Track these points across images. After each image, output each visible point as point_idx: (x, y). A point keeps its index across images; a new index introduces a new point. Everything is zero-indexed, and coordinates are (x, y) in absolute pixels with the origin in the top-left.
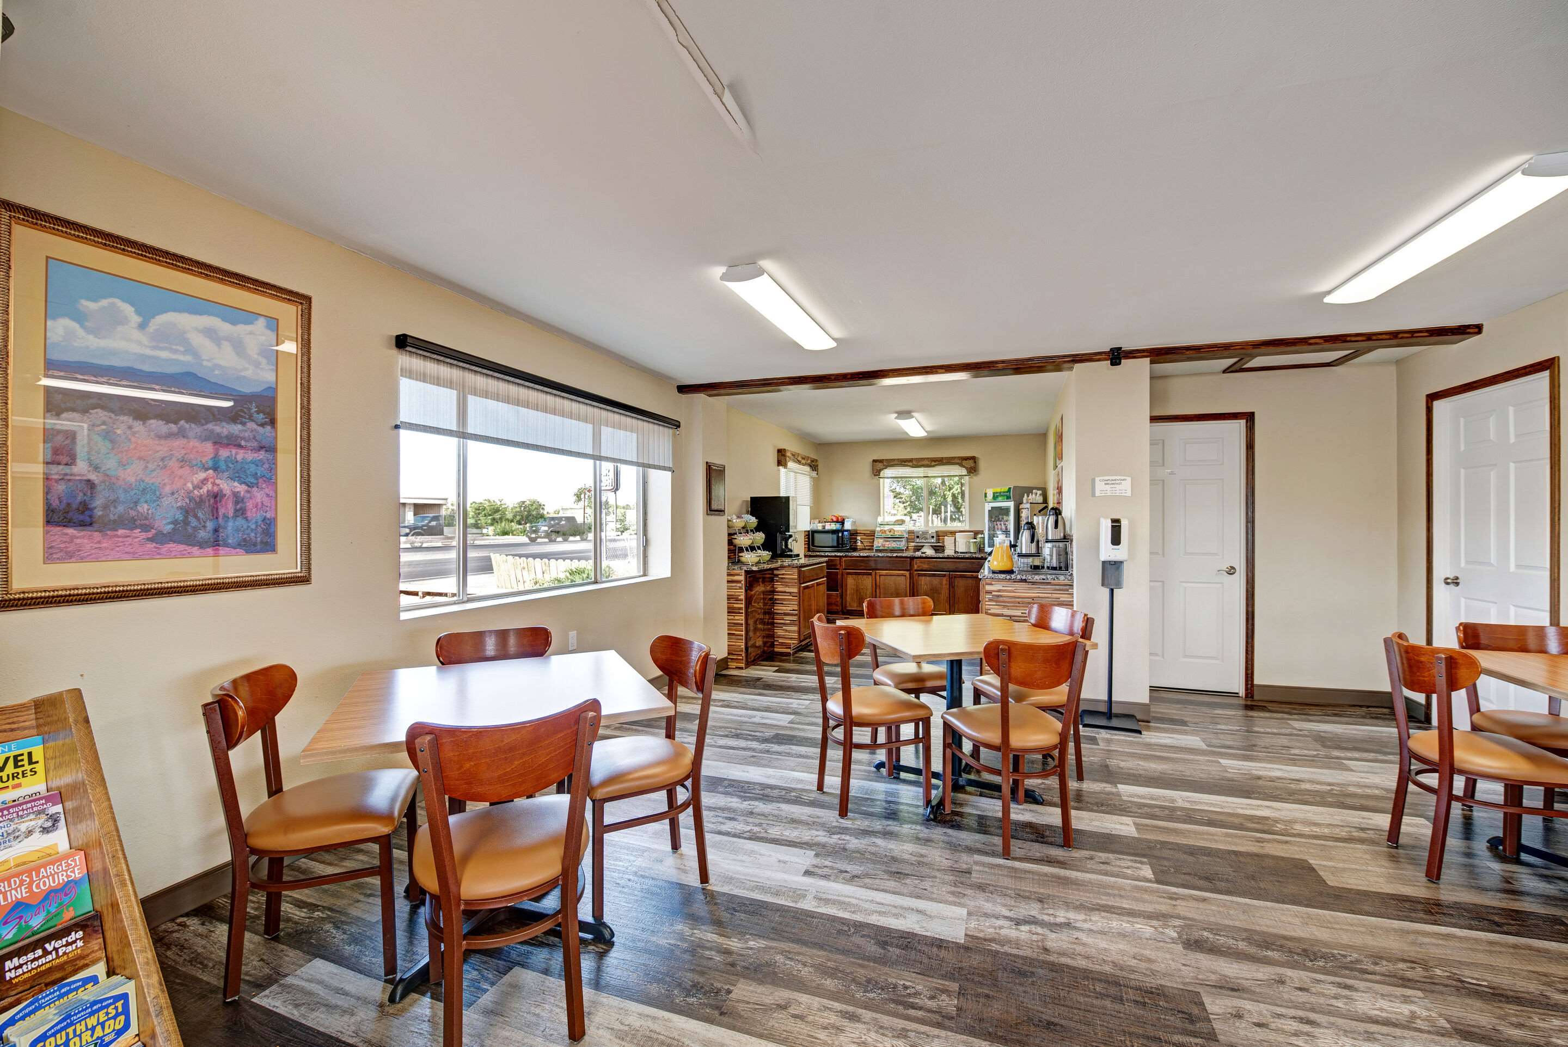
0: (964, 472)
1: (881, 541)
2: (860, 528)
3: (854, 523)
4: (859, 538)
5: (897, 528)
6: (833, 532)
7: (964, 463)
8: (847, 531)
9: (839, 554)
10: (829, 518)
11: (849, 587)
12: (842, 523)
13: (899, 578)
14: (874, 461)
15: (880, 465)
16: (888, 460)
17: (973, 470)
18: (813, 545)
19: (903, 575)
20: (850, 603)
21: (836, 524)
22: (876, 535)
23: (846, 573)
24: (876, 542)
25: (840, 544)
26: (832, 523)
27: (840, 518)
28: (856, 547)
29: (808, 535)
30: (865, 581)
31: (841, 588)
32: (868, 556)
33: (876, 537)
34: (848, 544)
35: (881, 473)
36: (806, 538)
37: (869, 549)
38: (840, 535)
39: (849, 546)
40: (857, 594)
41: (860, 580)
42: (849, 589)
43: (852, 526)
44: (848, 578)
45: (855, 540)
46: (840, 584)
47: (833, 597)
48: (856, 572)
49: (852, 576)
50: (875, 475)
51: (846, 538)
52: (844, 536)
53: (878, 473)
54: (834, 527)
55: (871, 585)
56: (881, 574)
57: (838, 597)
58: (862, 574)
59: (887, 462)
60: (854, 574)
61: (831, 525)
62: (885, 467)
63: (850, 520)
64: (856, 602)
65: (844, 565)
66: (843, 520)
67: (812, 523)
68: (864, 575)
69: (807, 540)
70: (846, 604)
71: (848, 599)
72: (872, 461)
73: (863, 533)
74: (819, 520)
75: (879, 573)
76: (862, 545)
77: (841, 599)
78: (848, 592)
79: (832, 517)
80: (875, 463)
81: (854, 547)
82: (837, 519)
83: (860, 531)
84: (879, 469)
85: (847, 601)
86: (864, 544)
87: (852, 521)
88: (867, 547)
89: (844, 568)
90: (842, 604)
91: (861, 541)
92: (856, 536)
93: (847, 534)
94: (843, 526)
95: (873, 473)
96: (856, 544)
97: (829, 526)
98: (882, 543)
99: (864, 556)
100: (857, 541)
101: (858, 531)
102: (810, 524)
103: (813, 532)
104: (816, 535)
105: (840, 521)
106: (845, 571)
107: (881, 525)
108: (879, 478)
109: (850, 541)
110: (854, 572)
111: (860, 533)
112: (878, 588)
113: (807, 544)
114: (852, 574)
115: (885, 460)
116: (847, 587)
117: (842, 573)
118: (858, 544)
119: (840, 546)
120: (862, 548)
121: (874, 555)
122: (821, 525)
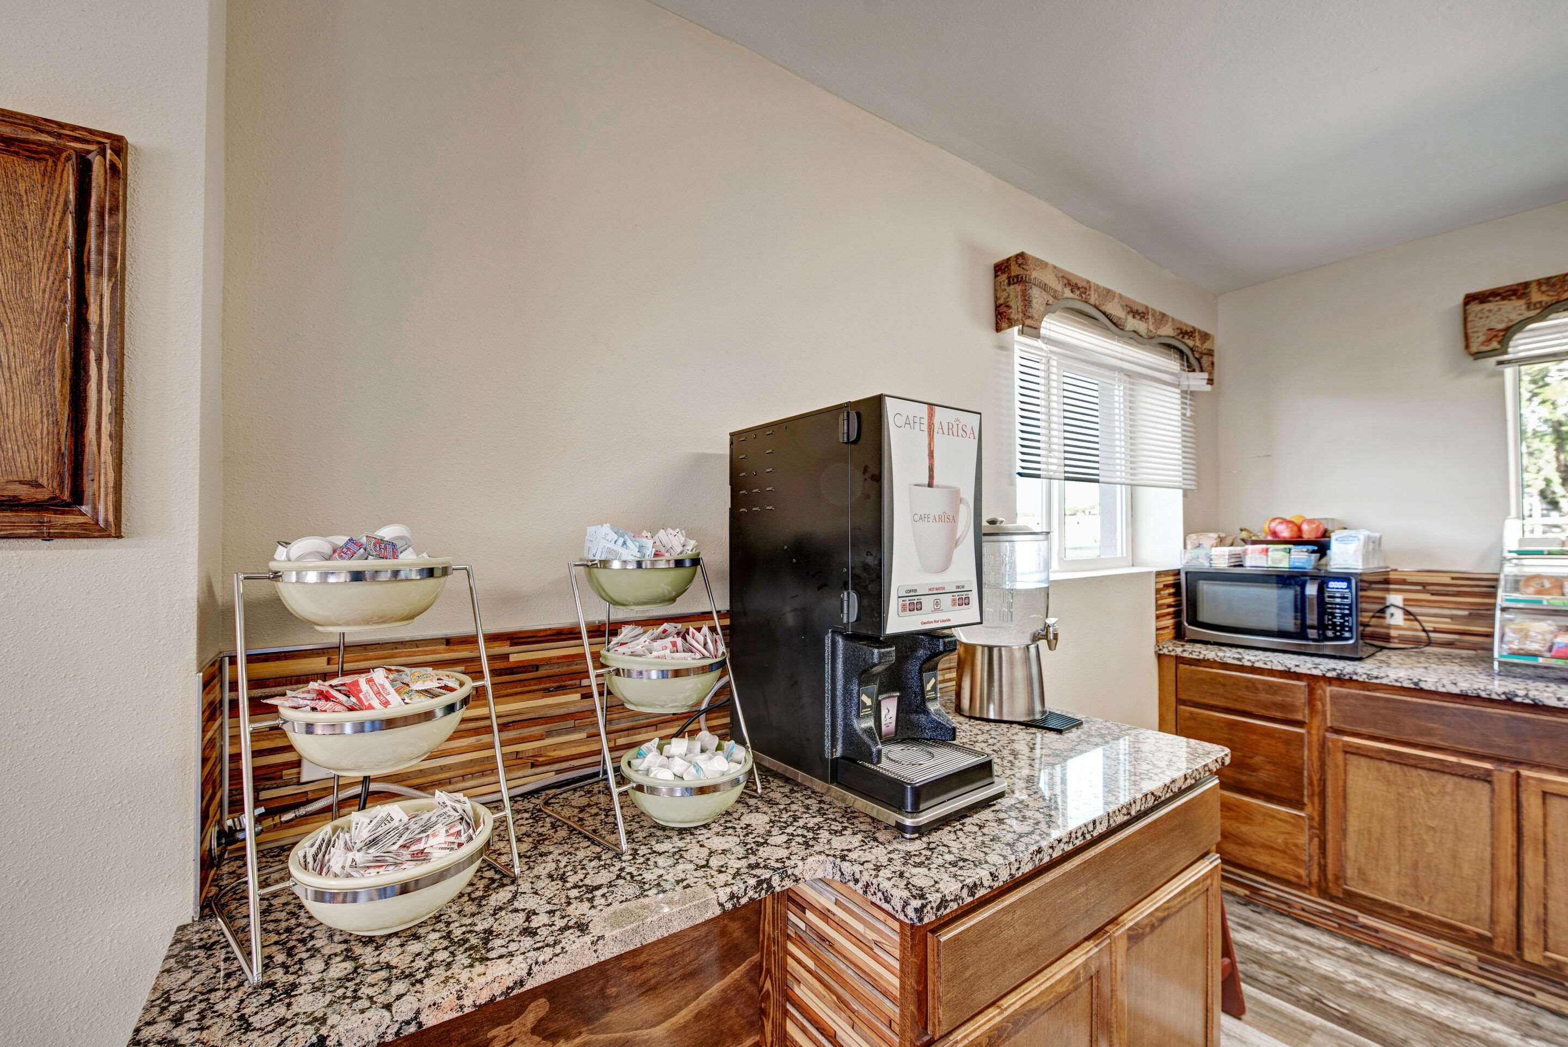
1: (1541, 628)
2: (1406, 567)
3: (1374, 546)
4: (1395, 599)
6: (1286, 579)
8: (1345, 577)
9: (1305, 665)
10: (1261, 529)
12: (1321, 547)
14: (1470, 299)
15: (1507, 312)
16: (1546, 285)
18: (1193, 619)
20: (1361, 872)
21: (1290, 549)
22: (1502, 597)
23: (1340, 744)
24: (1507, 630)
25: (1312, 627)
26: (1271, 547)
27: (1305, 527)
28: (1387, 638)
29: (1177, 585)
30: (1448, 798)
31: (1316, 800)
32: (1455, 690)
33: (1504, 610)
34: (1342, 630)
35: (1511, 344)
36: (1170, 594)
37: (1464, 653)
38: (1311, 590)
39: (1347, 635)
40: (1400, 843)
41: (1416, 791)
42: (1356, 812)
43: (1366, 558)
44: (1352, 770)
45: (1382, 611)
46: (1311, 783)
47: (1279, 823)
48: (1390, 752)
49: (1368, 760)
50: (1478, 355)
51: (1338, 600)
52: (1330, 597)
53: (1494, 345)
54: (1281, 561)
55: (1486, 825)
56: (1548, 788)
57: (1303, 830)
58: (1428, 766)
59: (1544, 288)
60: (1384, 756)
61: (1270, 553)
62: (1533, 313)
63: (1352, 533)
64: (1393, 874)
65: (1332, 715)
66: (1319, 534)
67: (1189, 547)
68: (1444, 772)
69: (1171, 600)
70: (1342, 868)
71: (1351, 853)
72: (1460, 299)
73: (1424, 585)
74: (1214, 535)
75: (1541, 780)
76: (1416, 630)
77: (1316, 840)
78: (1353, 824)
79: (1273, 525)
80: (1475, 307)
81: (1374, 636)
82: (1295, 529)
83: (1409, 579)
84: (1501, 326)
85: (1341, 856)
86: (1429, 626)
87: (1362, 538)
88: (1450, 644)
89: (1329, 724)
90: (1322, 862)
91: (1407, 613)
92: (1384, 599)
93: (1344, 585)
94: (1321, 558)
95: (1467, 347)
96: (1389, 627)
97: (1258, 556)
98: (1549, 637)
99: (1429, 683)
100: (1392, 615)
101: (1393, 576)
102: (1185, 547)
103: (1195, 577)
104: (1205, 588)
105: (1306, 536)
106: (1335, 736)
107: (1520, 553)
108: (1500, 363)
109: (1350, 615)
110: (1382, 750)
111: (1404, 582)
112: (1537, 849)
113: (1169, 617)
114: (1373, 754)
115: (1539, 283)
116: (1349, 803)
117: (1321, 742)
118: (1398, 628)
119: (1312, 633)
120: (1417, 643)
121: (1500, 690)
122: (1226, 550)
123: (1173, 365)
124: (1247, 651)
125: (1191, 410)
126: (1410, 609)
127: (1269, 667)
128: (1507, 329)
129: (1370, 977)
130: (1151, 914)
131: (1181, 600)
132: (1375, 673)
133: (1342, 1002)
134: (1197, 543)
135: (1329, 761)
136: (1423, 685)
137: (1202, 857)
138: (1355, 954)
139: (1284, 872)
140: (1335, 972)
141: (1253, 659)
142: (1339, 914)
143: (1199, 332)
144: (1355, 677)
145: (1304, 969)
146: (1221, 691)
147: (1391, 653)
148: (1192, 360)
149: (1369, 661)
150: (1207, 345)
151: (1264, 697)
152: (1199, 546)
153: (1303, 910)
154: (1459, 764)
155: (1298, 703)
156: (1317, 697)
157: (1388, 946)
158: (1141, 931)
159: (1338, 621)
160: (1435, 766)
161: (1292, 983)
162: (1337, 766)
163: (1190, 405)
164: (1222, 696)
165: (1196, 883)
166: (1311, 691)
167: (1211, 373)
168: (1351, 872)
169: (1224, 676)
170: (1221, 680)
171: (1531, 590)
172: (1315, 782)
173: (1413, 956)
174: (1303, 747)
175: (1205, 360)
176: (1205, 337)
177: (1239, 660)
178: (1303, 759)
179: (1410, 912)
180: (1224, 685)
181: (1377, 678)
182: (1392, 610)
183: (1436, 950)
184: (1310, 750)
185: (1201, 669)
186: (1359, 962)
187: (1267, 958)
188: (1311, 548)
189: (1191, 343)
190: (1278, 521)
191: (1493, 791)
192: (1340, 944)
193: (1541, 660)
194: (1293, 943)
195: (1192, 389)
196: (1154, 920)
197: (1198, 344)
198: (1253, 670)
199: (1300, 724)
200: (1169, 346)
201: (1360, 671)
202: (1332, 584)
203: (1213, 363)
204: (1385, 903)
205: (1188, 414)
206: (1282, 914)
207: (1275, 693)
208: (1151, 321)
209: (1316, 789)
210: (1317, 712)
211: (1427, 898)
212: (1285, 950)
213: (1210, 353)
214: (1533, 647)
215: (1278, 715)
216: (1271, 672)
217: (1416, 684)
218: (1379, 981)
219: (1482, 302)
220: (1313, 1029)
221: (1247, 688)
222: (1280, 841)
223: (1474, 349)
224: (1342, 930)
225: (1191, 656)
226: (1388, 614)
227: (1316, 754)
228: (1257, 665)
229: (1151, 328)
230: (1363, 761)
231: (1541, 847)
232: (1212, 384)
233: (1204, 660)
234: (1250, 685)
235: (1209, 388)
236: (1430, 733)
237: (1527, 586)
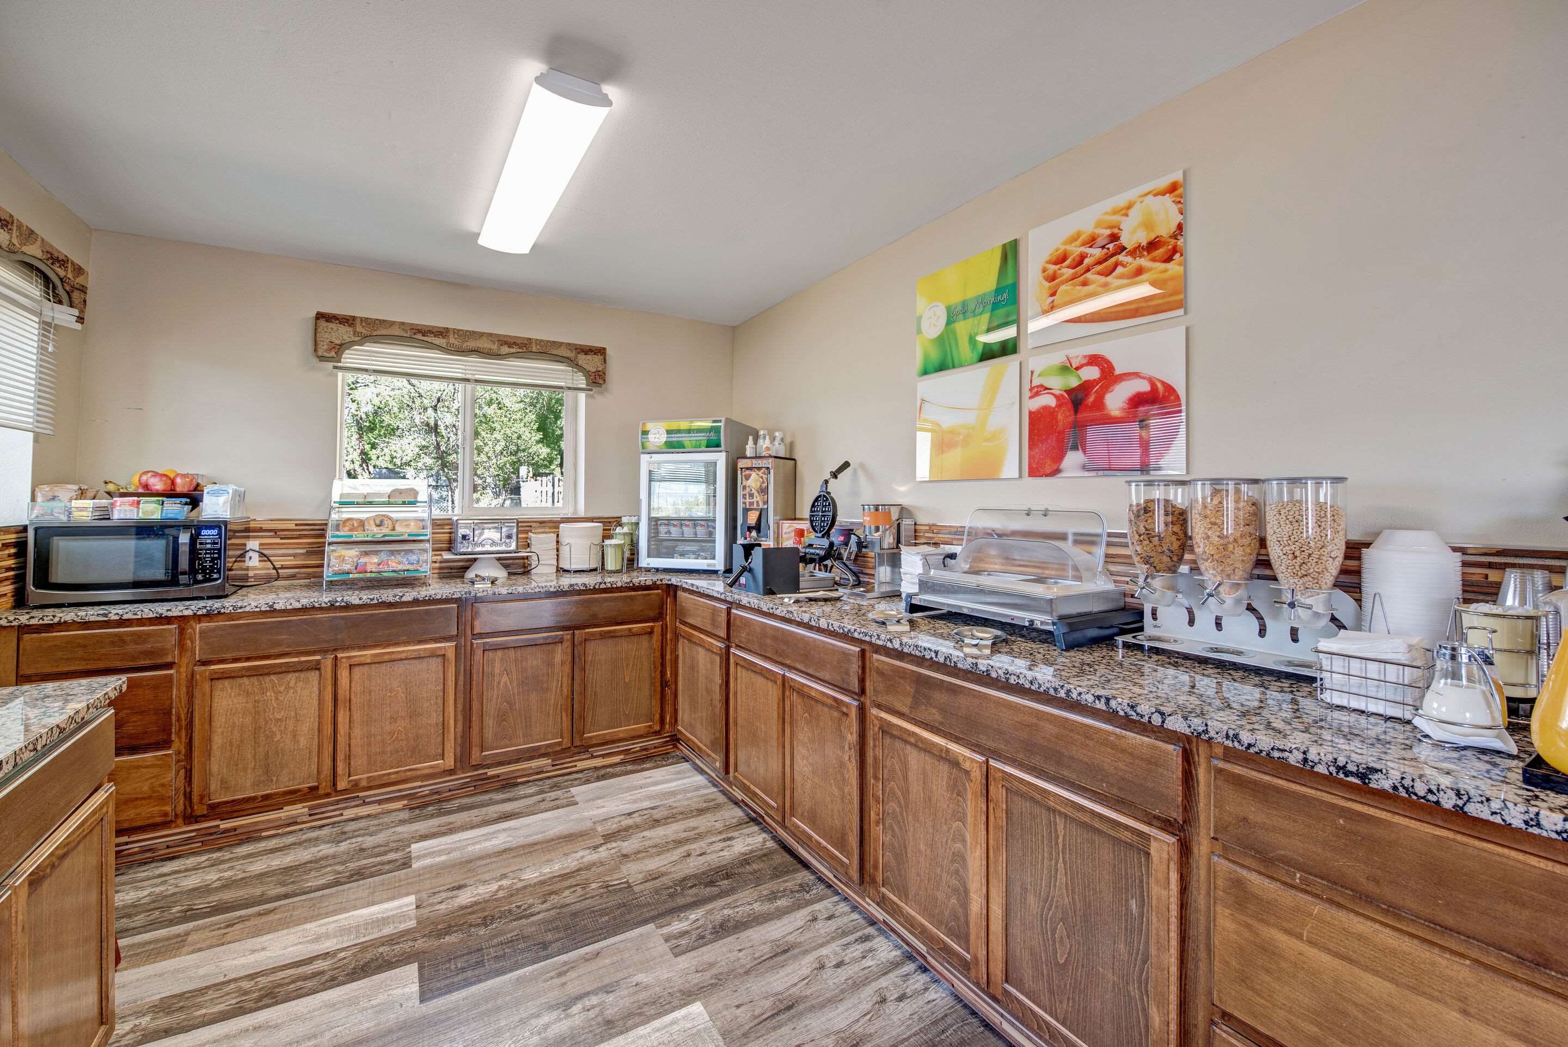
0: (582, 382)
1: (351, 554)
2: (260, 517)
3: (240, 498)
4: (253, 544)
5: (396, 513)
6: (157, 529)
7: (582, 359)
8: (211, 525)
9: (177, 609)
10: (130, 481)
11: (220, 721)
12: (194, 500)
13: (422, 665)
14: (320, 316)
15: (342, 333)
16: (368, 322)
17: (597, 380)
18: (43, 581)
19: (433, 654)
20: (223, 782)
21: (163, 502)
22: (330, 535)
23: (207, 673)
24: (332, 557)
25: (184, 573)
26: (143, 499)
27: (179, 481)
28: (246, 578)
29: (21, 546)
30: (292, 691)
31: (183, 733)
32: (298, 605)
33: (330, 544)
34: (212, 571)
35: (344, 356)
36: (9, 555)
37: (302, 582)
38: (184, 538)
39: (215, 576)
40: (255, 742)
41: (268, 694)
42: (220, 730)
43: (233, 508)
44: (216, 693)
45: (243, 555)
46: (179, 719)
47: (145, 770)
48: (249, 668)
49: (231, 680)
50: (322, 358)
51: (209, 546)
52: (201, 544)
53: (333, 354)
54: (153, 513)
55: (316, 703)
56: (353, 661)
57: (170, 766)
58: (278, 670)
59: (364, 324)
60: (244, 673)
61: (141, 506)
62: (357, 339)
63: (223, 487)
64: (249, 771)
65: (200, 649)
66: (192, 488)
67: (39, 499)
68: (289, 672)
69: (11, 562)
70: (207, 786)
71: (215, 768)
72: (313, 314)
73: (275, 531)
74: (76, 487)
75: (349, 658)
76: (269, 569)
77: (182, 772)
78: (217, 741)
79: (144, 478)
80: (322, 323)
81: (236, 578)
82: (169, 482)
83: (265, 526)
84: (338, 342)
85: (207, 774)
86: (278, 564)
87: (231, 492)
88: (293, 577)
89: (197, 658)
90: (188, 790)
91: (262, 555)
92: (245, 545)
93: (215, 532)
94: (192, 509)
95: (316, 350)
96: (247, 569)
97: (127, 508)
98: (355, 559)
99: (280, 606)
100: (250, 558)
101: (252, 525)
102: (33, 499)
103: (46, 534)
104: (61, 545)
105: (179, 489)
106: (203, 668)
107: (341, 503)
108: (335, 367)
109: (219, 558)
110: (244, 668)
111: (261, 530)
112: (345, 706)
113: (8, 582)
114: (235, 674)
115: (362, 320)
116: (213, 724)
117: (189, 677)
118: (254, 568)
119: (183, 579)
120: (268, 580)
121: (327, 600)
122: (89, 503)
123: (34, 290)
124: (113, 607)
125: (54, 346)
126: (265, 552)
127: (139, 617)
128: (341, 345)
129: (232, 868)
130: (52, 854)
131: (25, 562)
132: (239, 604)
133: (210, 899)
134: (50, 495)
135: (197, 694)
136: (277, 607)
137: (96, 790)
138: (218, 858)
139: (149, 818)
140: (203, 881)
141: (120, 612)
142: (203, 832)
143: (73, 263)
144: (222, 611)
145: (174, 894)
146: (80, 653)
147: (250, 589)
148: (60, 291)
149: (233, 596)
150: (80, 280)
151: (131, 648)
152: (54, 498)
153: (168, 847)
154: (300, 662)
155: (168, 646)
156: (187, 636)
157: (244, 837)
158: (42, 873)
159: (208, 564)
160: (283, 669)
161: (163, 912)
162: (204, 695)
163: (53, 340)
164: (82, 659)
165: (94, 813)
166: (182, 631)
167: (82, 311)
168: (214, 785)
169: (84, 636)
170: (80, 641)
171: (347, 528)
172: (183, 717)
173: (264, 834)
174: (171, 687)
175: (76, 295)
176: (79, 271)
177: (105, 615)
178: (171, 699)
179: (262, 796)
180: (85, 646)
181: (241, 608)
182: (251, 554)
183: (280, 818)
184: (179, 689)
185: (54, 634)
186: (223, 862)
187: (135, 906)
188: (184, 500)
189: (62, 273)
190: (149, 475)
191: (320, 675)
192: (204, 858)
193: (351, 576)
194: (160, 880)
195: (56, 322)
196: (54, 859)
197: (70, 275)
198: (122, 623)
199: (169, 666)
200: (30, 266)
201: (227, 605)
202: (204, 532)
203: (85, 301)
204: (244, 799)
205: (50, 349)
206: (146, 863)
207: (145, 641)
208: (15, 233)
209: (184, 723)
210: (187, 650)
211: (274, 779)
212: (153, 890)
213: (83, 290)
214: (346, 567)
215: (147, 662)
216: (141, 622)
217: (271, 606)
218: (239, 867)
219: (327, 321)
220: (187, 934)
221: (113, 643)
222: (145, 788)
223: (320, 353)
224: (206, 845)
225: (41, 622)
226: (247, 558)
227: (184, 690)
228: (125, 617)
229: (15, 241)
230: (226, 683)
231: (348, 704)
232: (82, 323)
233: (59, 624)
234: (116, 639)
235: (78, 326)
236: (279, 643)
237: (344, 526)
